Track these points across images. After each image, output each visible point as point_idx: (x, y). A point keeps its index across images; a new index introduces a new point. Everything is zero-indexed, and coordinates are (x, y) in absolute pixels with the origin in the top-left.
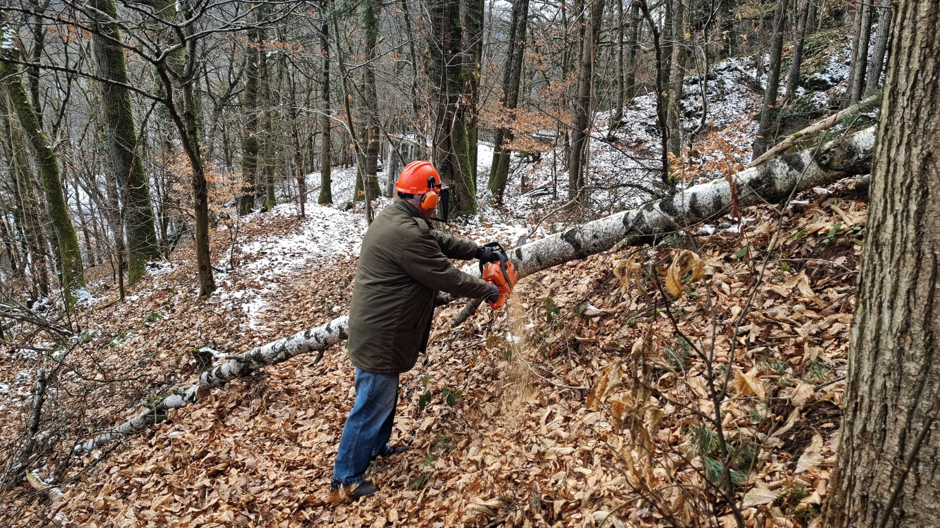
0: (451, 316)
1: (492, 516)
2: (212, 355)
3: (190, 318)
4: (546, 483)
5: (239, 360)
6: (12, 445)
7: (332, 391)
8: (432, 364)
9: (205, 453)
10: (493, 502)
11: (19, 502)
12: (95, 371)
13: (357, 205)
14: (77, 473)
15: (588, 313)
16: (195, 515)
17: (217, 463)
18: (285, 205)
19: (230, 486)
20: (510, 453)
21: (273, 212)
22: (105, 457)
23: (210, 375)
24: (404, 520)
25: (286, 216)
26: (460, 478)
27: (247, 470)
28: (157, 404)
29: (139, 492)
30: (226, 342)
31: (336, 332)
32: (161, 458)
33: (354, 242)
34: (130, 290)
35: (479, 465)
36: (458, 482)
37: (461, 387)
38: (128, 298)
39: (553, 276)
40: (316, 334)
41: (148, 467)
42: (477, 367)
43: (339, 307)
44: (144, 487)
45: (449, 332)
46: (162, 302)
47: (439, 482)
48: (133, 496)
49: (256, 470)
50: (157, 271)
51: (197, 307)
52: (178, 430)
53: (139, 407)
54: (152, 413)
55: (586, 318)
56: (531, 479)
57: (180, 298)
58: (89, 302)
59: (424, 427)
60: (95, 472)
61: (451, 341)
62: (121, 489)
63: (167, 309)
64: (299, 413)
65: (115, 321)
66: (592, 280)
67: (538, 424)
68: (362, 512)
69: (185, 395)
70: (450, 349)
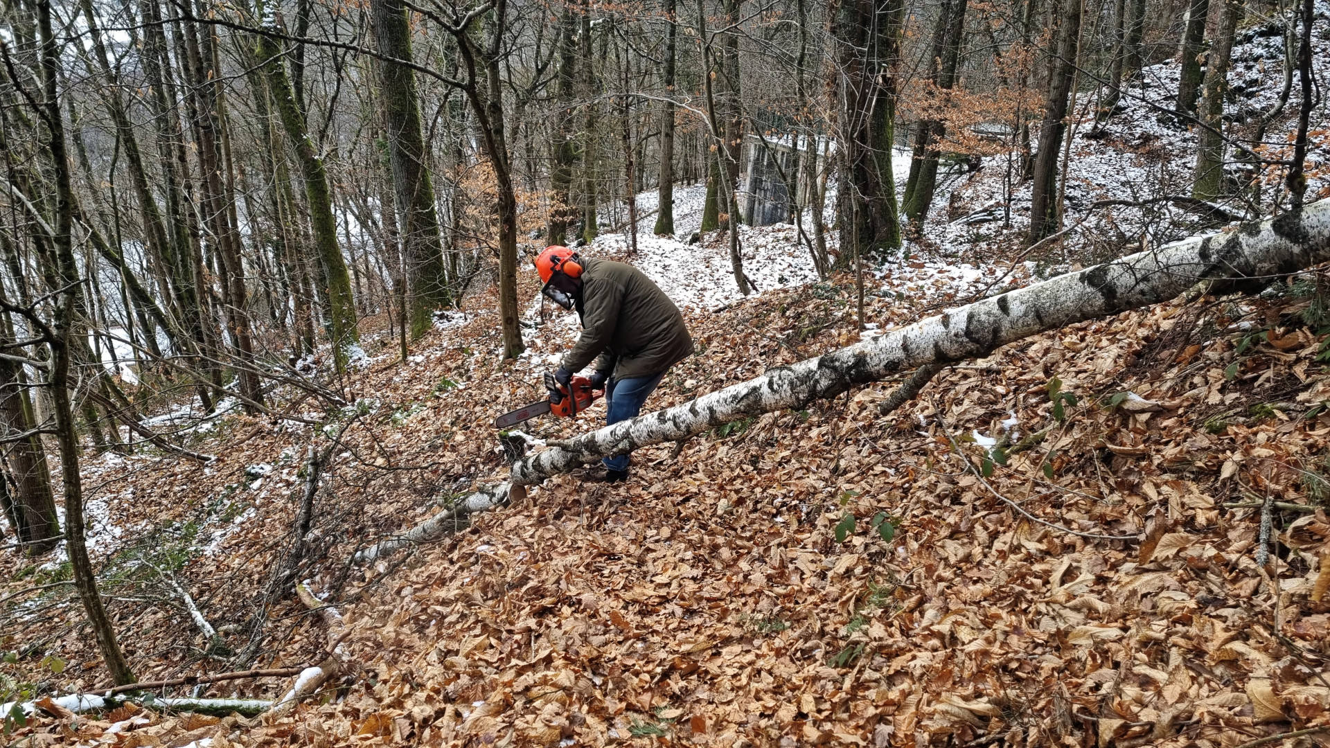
0: (872, 401)
1: (980, 728)
2: (524, 441)
3: (492, 388)
4: (1078, 686)
5: (565, 448)
6: (276, 544)
7: (692, 503)
8: (845, 472)
9: (524, 580)
10: (981, 705)
11: (287, 622)
12: (374, 454)
13: (706, 237)
14: (357, 590)
15: (1127, 406)
16: (520, 672)
17: (543, 597)
18: (609, 235)
19: (565, 633)
20: (1000, 626)
21: (594, 246)
22: (392, 571)
23: (525, 466)
24: (826, 713)
25: (612, 251)
26: (914, 657)
27: (584, 610)
28: (457, 505)
29: (440, 625)
30: (542, 424)
31: (704, 415)
32: (467, 580)
33: (704, 289)
34: (413, 348)
35: (947, 640)
36: (912, 664)
37: (898, 512)
38: (411, 358)
39: (1046, 343)
40: (674, 417)
41: (451, 591)
42: (922, 482)
43: (694, 382)
44: (447, 620)
45: (871, 425)
46: (454, 365)
47: (878, 660)
48: (431, 631)
49: (597, 611)
50: (446, 324)
51: (500, 374)
52: (488, 543)
53: (431, 506)
54: (451, 517)
55: (1125, 415)
56: (1044, 674)
57: (477, 361)
58: (363, 362)
59: (841, 568)
60: (380, 591)
61: (875, 439)
62: (416, 619)
63: (461, 375)
64: (650, 533)
65: (396, 389)
66: (1121, 352)
67: (1046, 582)
68: (758, 692)
69: (494, 495)
70: (875, 451)
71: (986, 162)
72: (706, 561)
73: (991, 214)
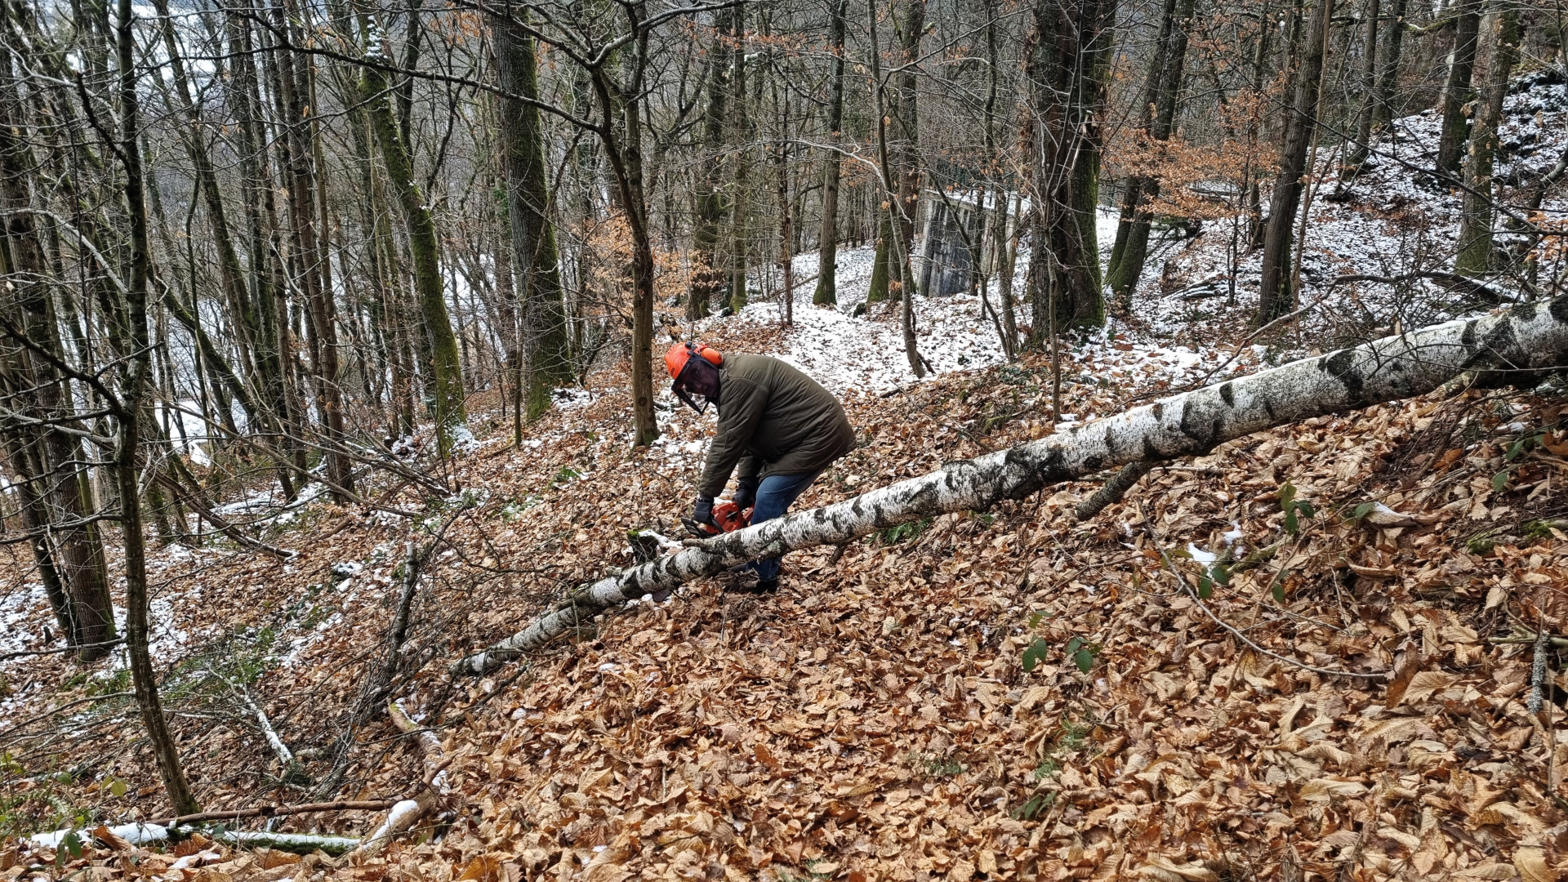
0: (1069, 506)
2: (657, 542)
3: (620, 480)
4: (1311, 850)
5: (705, 549)
6: (366, 656)
7: (853, 620)
8: (1035, 589)
9: (654, 705)
10: (1195, 869)
11: (377, 747)
12: (482, 554)
13: (874, 309)
14: (459, 712)
15: (1373, 519)
16: (649, 813)
17: (676, 726)
18: (760, 304)
19: (702, 769)
20: (1218, 776)
21: (742, 316)
22: (500, 690)
23: (657, 568)
24: (1009, 874)
25: (763, 323)
26: (1115, 811)
27: (724, 743)
29: (555, 755)
30: (678, 524)
31: (869, 514)
32: (588, 703)
33: (870, 370)
34: (528, 430)
35: (1155, 791)
36: (1112, 818)
37: (1097, 638)
38: (526, 443)
39: (1277, 442)
40: (834, 516)
41: (569, 716)
42: (1127, 603)
43: (857, 478)
44: (564, 750)
45: (1067, 534)
46: (576, 452)
47: (1072, 812)
48: (545, 762)
49: (739, 744)
50: (568, 404)
51: (630, 464)
52: (613, 661)
55: (1371, 530)
56: (1270, 835)
57: (603, 448)
58: (470, 446)
59: (1028, 702)
60: (486, 713)
61: (1071, 551)
62: (528, 748)
63: (584, 464)
64: (802, 654)
65: (508, 478)
66: (1368, 455)
67: (1274, 726)
68: (928, 845)
70: (1071, 565)
71: (1207, 226)
72: (869, 690)
73: (1212, 288)
